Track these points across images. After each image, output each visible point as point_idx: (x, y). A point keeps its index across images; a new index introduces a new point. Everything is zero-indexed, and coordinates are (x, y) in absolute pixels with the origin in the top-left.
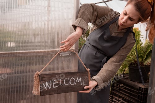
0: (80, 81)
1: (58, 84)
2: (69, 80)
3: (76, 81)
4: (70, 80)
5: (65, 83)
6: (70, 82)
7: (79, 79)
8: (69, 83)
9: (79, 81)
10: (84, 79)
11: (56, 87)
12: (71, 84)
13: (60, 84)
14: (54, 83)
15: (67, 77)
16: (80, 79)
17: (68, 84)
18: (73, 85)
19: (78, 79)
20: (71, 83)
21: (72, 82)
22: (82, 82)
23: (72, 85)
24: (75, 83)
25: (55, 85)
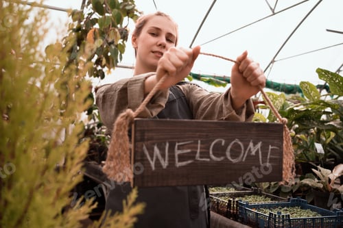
0: (257, 152)
1: (191, 156)
2: (227, 145)
3: (245, 149)
4: (229, 147)
5: (214, 154)
6: (228, 154)
7: (255, 144)
8: (225, 155)
9: (253, 153)
10: (270, 147)
11: (184, 163)
12: (229, 158)
13: (198, 155)
14: (177, 152)
15: (221, 137)
16: (259, 145)
17: (222, 158)
18: (235, 164)
19: (251, 145)
20: (231, 156)
21: (235, 153)
22: (265, 155)
23: (234, 161)
24: (243, 157)
25: (182, 158)
